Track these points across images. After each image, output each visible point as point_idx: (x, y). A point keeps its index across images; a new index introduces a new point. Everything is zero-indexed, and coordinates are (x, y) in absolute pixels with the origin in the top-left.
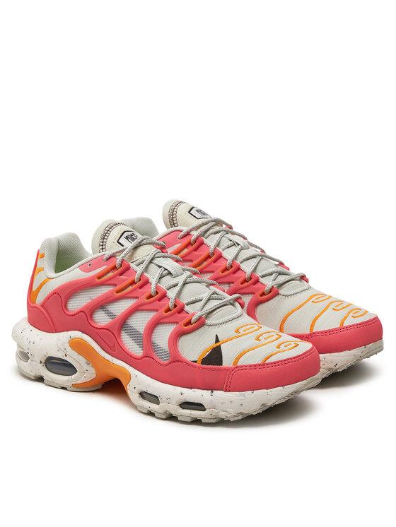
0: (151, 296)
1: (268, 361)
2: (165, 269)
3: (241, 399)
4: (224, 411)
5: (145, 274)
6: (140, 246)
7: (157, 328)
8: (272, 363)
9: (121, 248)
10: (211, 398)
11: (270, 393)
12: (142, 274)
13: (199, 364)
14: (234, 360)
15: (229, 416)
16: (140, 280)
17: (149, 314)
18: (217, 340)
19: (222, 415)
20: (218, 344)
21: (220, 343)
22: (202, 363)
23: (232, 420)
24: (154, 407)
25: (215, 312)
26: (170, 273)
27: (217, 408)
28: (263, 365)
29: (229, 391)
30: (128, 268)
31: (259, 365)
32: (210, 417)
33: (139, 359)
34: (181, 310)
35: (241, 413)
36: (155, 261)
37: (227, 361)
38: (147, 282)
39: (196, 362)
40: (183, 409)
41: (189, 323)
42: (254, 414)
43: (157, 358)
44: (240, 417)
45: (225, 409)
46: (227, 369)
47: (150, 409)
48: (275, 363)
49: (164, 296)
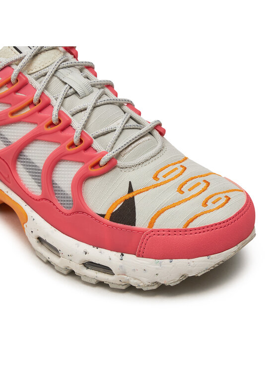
0: (51, 124)
1: (191, 226)
2: (71, 88)
3: (157, 269)
4: (135, 279)
5: (46, 93)
6: (40, 53)
7: (58, 166)
8: (195, 229)
9: (18, 55)
10: (120, 263)
11: (192, 264)
12: (43, 93)
13: (107, 220)
14: (149, 220)
15: (141, 284)
16: (39, 101)
17: (50, 146)
18: (131, 190)
19: (133, 282)
20: (131, 195)
21: (134, 194)
22: (111, 219)
23: (145, 289)
24: (53, 258)
25: (130, 148)
26: (76, 93)
27: (127, 274)
28: (185, 231)
29: (143, 257)
30: (26, 84)
31: (180, 231)
32: (120, 283)
33: (36, 200)
34: (89, 147)
35: (156, 283)
36: (58, 74)
37: (142, 222)
38: (48, 104)
39: (103, 216)
40: (88, 268)
41: (97, 164)
42: (172, 285)
43: (58, 203)
44: (155, 287)
45: (136, 277)
46: (141, 232)
47: (49, 260)
48: (199, 229)
49: (68, 125)
